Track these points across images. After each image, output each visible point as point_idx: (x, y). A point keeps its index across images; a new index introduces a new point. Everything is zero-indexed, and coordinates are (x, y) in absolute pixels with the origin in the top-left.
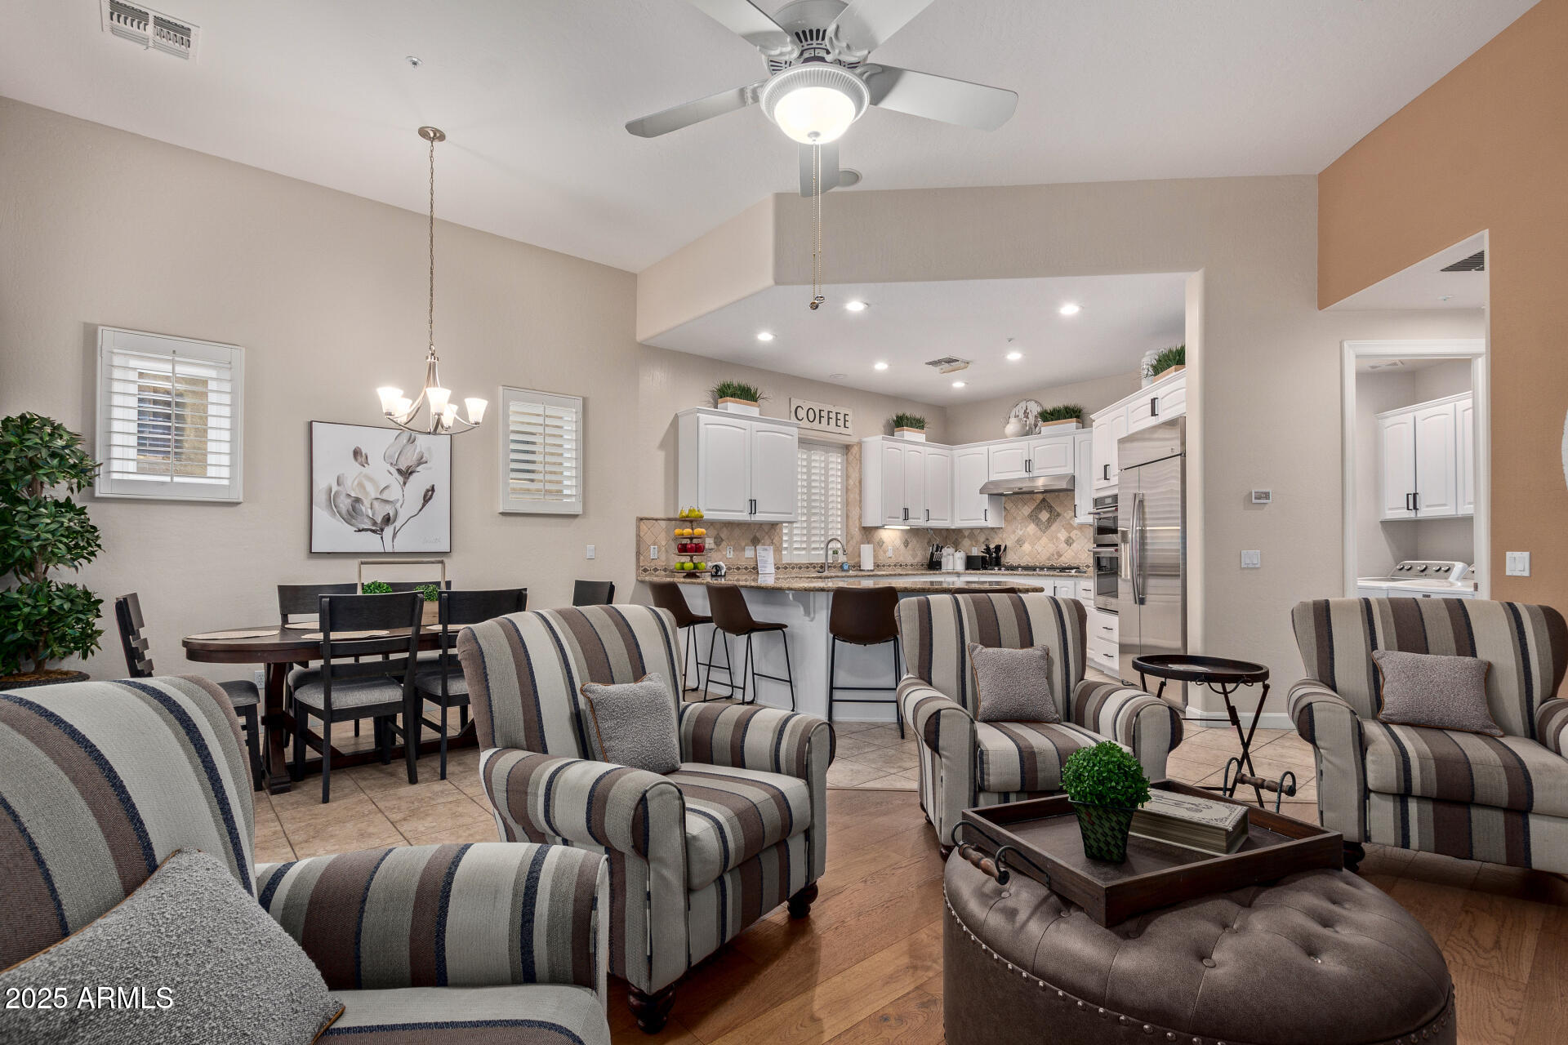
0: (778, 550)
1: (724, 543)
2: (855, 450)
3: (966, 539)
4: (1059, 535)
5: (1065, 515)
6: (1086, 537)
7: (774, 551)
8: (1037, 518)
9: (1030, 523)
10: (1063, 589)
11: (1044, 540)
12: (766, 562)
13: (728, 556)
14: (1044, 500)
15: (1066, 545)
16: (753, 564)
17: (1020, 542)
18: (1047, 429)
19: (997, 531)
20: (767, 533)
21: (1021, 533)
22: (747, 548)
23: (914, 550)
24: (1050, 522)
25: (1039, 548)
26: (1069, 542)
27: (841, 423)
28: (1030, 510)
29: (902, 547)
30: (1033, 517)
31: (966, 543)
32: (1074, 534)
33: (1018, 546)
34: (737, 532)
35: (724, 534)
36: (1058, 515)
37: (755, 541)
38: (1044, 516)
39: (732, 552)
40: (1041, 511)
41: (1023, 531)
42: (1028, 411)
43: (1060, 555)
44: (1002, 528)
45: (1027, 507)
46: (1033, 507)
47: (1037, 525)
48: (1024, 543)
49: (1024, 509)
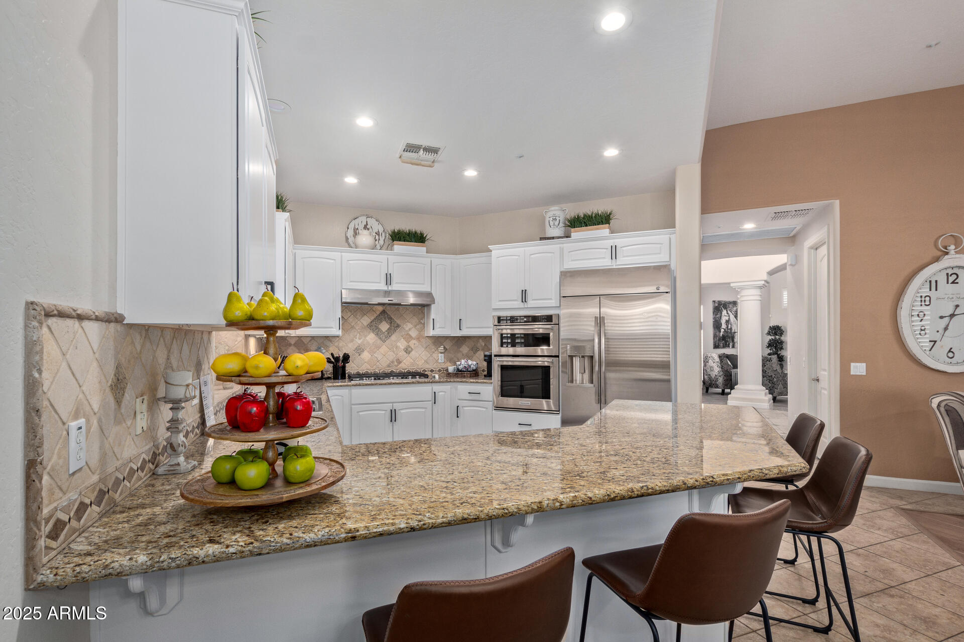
4: (399, 344)
5: (405, 326)
6: (423, 346)
8: (377, 328)
9: (369, 333)
10: (439, 393)
11: (384, 349)
14: (384, 312)
15: (405, 353)
17: (359, 350)
18: (400, 247)
20: (205, 351)
21: (359, 342)
24: (390, 332)
25: (379, 355)
26: (408, 350)
28: (369, 321)
30: (373, 326)
32: (412, 343)
33: (359, 355)
36: (398, 326)
37: (198, 368)
38: (384, 326)
40: (381, 322)
41: (362, 340)
42: (367, 224)
43: (399, 362)
44: (338, 337)
45: (365, 317)
46: (372, 318)
47: (377, 335)
48: (363, 351)
49: (363, 318)
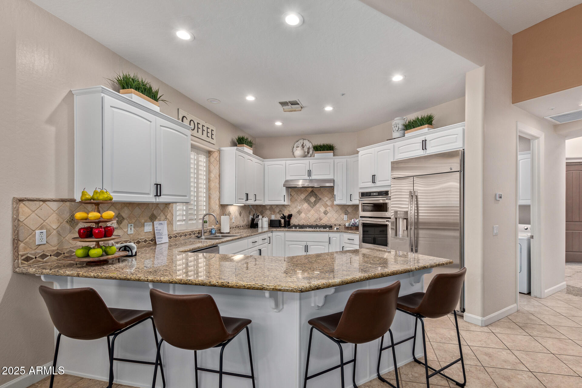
0: (170, 223)
1: (125, 222)
2: (216, 155)
3: (268, 211)
4: (321, 209)
5: (324, 199)
6: (334, 211)
7: (168, 224)
8: (308, 200)
9: (305, 203)
10: (334, 238)
11: (312, 212)
12: (161, 234)
13: (129, 233)
14: (312, 191)
15: (324, 214)
16: (151, 237)
17: (299, 212)
18: (318, 155)
19: (286, 207)
20: (162, 211)
21: (300, 208)
22: (146, 224)
23: (243, 217)
24: (315, 203)
25: (309, 215)
26: (326, 213)
27: (210, 135)
28: (305, 196)
29: (239, 216)
30: (306, 200)
31: (268, 212)
32: (328, 209)
33: (298, 215)
34: (137, 211)
35: (125, 213)
36: (320, 199)
37: (153, 218)
38: (313, 199)
39: (133, 229)
40: (311, 197)
41: (301, 207)
42: (303, 144)
43: (321, 219)
44: (289, 205)
45: (303, 195)
46: (306, 195)
47: (309, 204)
48: (301, 213)
49: (301, 195)
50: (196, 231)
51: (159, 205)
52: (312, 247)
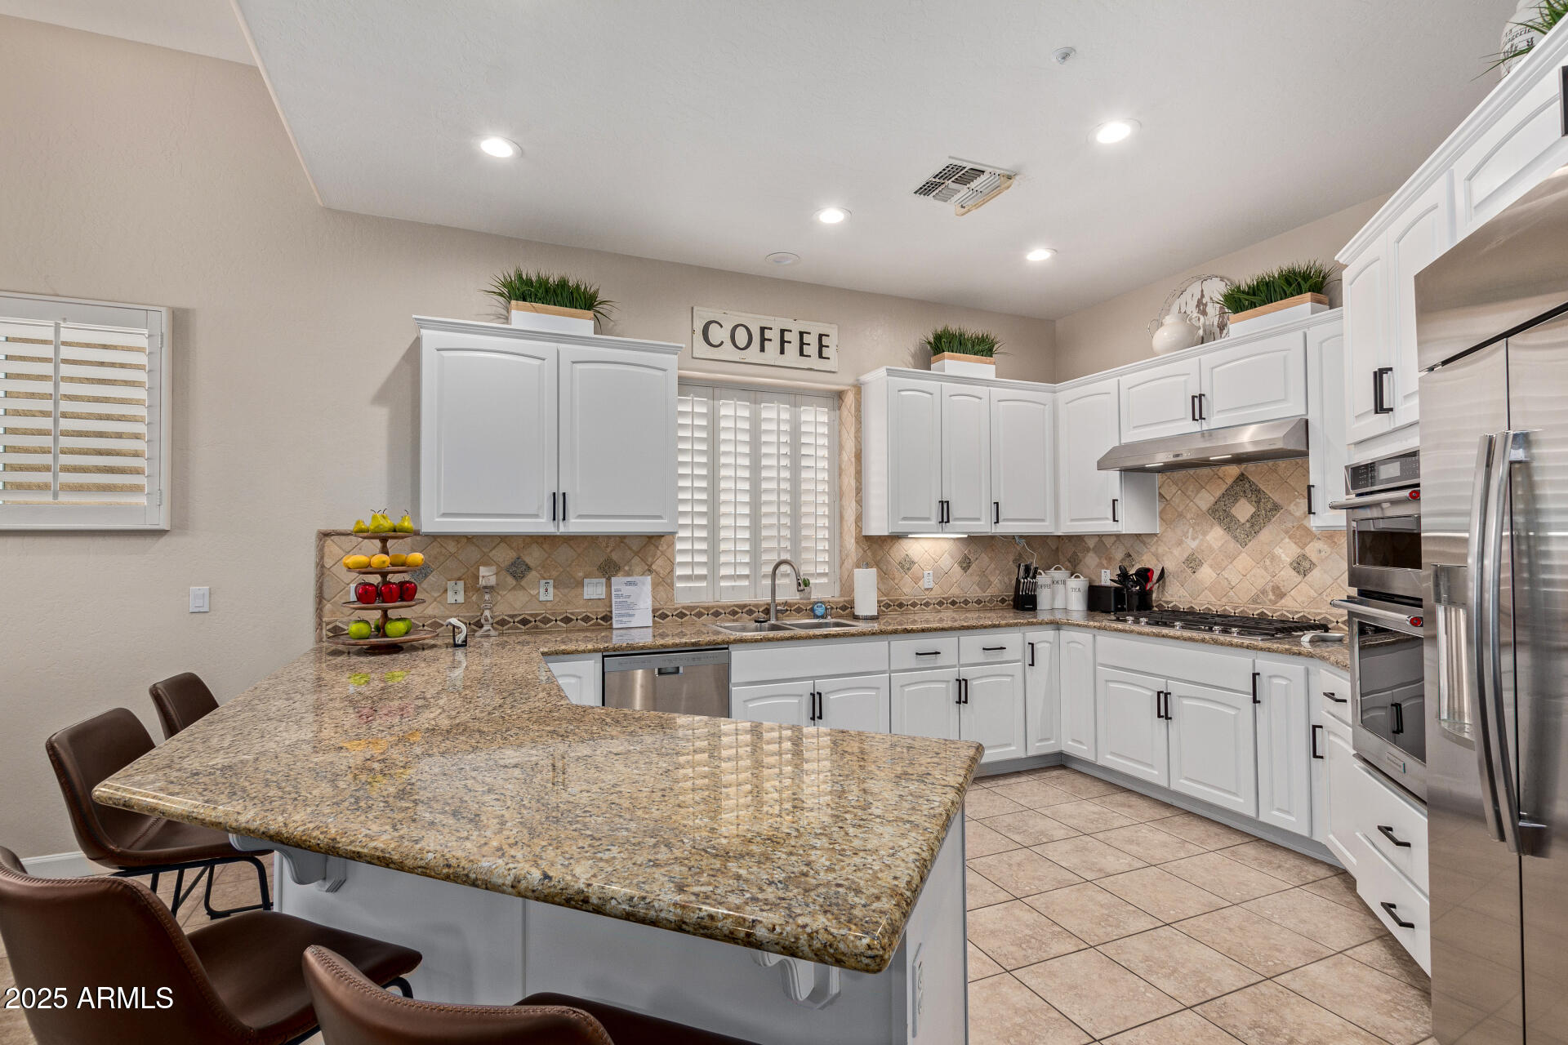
0: (664, 582)
1: (533, 575)
2: (850, 399)
3: (1091, 554)
4: (1278, 551)
5: (1292, 507)
6: (1339, 558)
7: (655, 586)
8: (1228, 515)
9: (1212, 526)
11: (1244, 560)
12: (631, 606)
13: (542, 598)
14: (1242, 478)
15: (1294, 573)
16: (602, 611)
17: (1193, 563)
18: (1241, 325)
19: (1147, 540)
20: (636, 554)
21: (1194, 544)
22: (586, 581)
23: (983, 574)
24: (1256, 524)
25: (1232, 575)
26: (1302, 566)
27: (812, 350)
28: (1212, 500)
29: (957, 569)
30: (1220, 513)
31: (1091, 560)
32: (1310, 550)
33: (1189, 571)
34: (564, 553)
35: (533, 557)
36: (1276, 508)
37: (608, 570)
38: (1243, 510)
39: (551, 590)
40: (1236, 500)
41: (1197, 542)
42: (1203, 296)
43: (1280, 595)
44: (1155, 535)
45: (1204, 493)
46: (1218, 493)
47: (1228, 529)
48: (1201, 564)
49: (1199, 495)
50: (756, 606)
51: (626, 541)
52: (1186, 702)
